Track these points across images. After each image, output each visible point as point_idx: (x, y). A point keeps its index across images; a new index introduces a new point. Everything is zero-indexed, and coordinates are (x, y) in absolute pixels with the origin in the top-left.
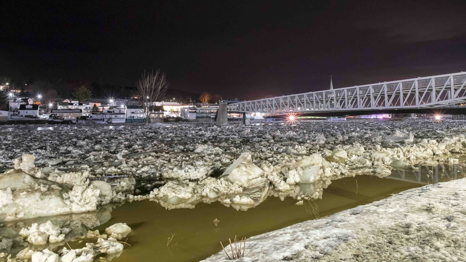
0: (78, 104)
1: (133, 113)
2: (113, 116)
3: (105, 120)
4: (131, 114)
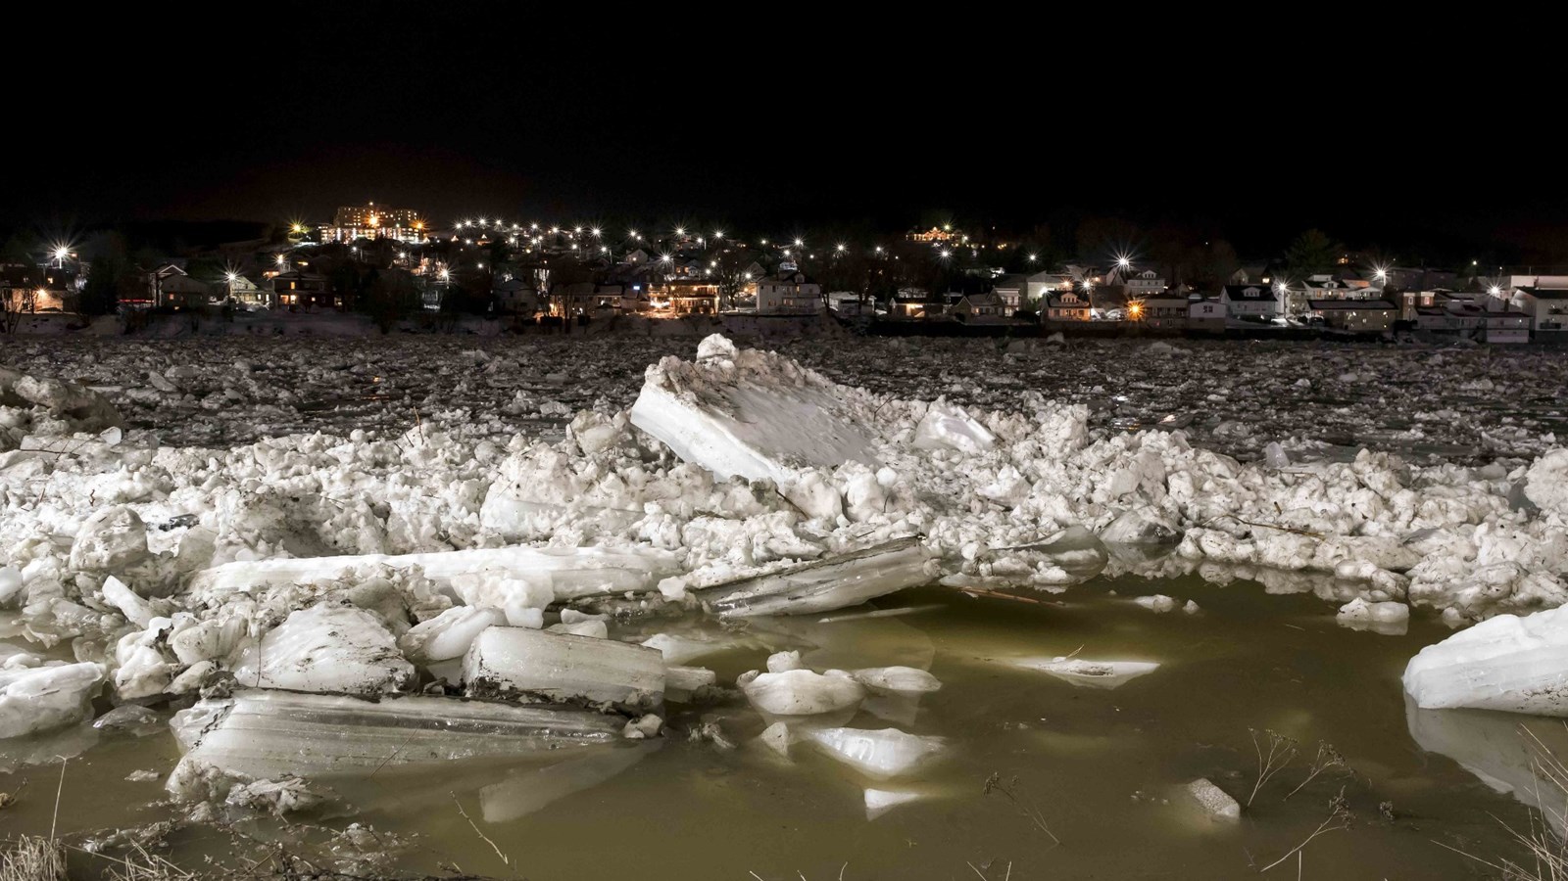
0: (1336, 285)
1: (1557, 312)
2: (1492, 322)
3: (1464, 333)
4: (1549, 317)
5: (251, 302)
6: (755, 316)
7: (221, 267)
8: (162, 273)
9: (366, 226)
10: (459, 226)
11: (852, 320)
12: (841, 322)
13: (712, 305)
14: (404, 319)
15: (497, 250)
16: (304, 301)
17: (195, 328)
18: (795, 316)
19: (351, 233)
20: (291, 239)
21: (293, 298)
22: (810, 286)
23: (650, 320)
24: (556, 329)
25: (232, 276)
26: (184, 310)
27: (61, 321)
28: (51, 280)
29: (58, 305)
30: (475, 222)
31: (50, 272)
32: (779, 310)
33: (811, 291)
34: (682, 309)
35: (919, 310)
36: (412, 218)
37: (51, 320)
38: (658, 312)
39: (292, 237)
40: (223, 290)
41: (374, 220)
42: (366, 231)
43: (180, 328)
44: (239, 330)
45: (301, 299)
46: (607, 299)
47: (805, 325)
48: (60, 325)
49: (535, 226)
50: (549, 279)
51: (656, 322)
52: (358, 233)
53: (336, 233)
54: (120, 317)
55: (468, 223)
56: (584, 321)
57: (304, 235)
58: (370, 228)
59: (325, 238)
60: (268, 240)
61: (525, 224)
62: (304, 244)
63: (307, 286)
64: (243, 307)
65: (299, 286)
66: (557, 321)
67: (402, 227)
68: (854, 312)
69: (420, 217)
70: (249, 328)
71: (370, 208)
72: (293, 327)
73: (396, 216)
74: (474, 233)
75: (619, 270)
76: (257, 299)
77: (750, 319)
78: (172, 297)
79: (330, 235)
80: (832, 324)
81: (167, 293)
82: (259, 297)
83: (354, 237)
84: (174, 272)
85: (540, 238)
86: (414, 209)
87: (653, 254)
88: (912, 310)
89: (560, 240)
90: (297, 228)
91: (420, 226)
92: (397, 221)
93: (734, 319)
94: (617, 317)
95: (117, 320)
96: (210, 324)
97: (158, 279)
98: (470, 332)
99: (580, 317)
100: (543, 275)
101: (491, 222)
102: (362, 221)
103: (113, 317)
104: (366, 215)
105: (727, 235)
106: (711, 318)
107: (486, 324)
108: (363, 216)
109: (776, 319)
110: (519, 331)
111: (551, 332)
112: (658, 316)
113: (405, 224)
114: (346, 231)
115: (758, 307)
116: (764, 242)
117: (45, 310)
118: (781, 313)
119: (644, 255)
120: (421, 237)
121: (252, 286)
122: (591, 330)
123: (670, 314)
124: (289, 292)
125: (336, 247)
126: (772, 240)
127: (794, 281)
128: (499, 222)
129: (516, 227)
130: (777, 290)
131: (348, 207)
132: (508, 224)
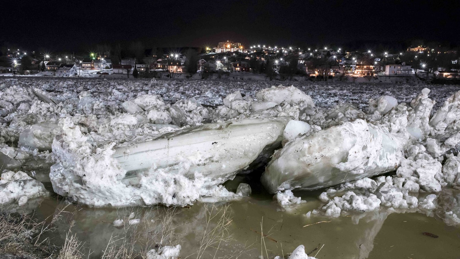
8: (200, 61)
10: (252, 48)
11: (425, 78)
12: (421, 79)
16: (242, 70)
18: (404, 77)
21: (239, 69)
22: (407, 66)
23: (353, 77)
25: (218, 62)
30: (257, 46)
32: (396, 74)
33: (407, 68)
34: (362, 74)
35: (449, 75)
36: (239, 45)
41: (229, 46)
47: (408, 80)
49: (276, 47)
51: (356, 78)
52: (225, 50)
55: (254, 47)
56: (331, 77)
58: (228, 49)
59: (216, 52)
61: (272, 47)
63: (242, 65)
65: (240, 65)
66: (321, 76)
68: (426, 76)
69: (241, 45)
70: (234, 78)
71: (228, 43)
73: (235, 45)
77: (388, 78)
78: (206, 68)
79: (218, 50)
80: (418, 80)
82: (224, 68)
84: (203, 61)
86: (240, 42)
88: (446, 75)
90: (208, 49)
91: (242, 47)
92: (235, 46)
93: (382, 77)
99: (329, 76)
101: (262, 46)
104: (226, 45)
106: (374, 77)
108: (225, 44)
113: (238, 47)
114: (222, 49)
117: (178, 72)
118: (398, 76)
121: (223, 65)
124: (237, 67)
125: (219, 54)
127: (401, 65)
128: (264, 46)
129: (270, 47)
130: (396, 68)
131: (222, 42)
132: (267, 47)
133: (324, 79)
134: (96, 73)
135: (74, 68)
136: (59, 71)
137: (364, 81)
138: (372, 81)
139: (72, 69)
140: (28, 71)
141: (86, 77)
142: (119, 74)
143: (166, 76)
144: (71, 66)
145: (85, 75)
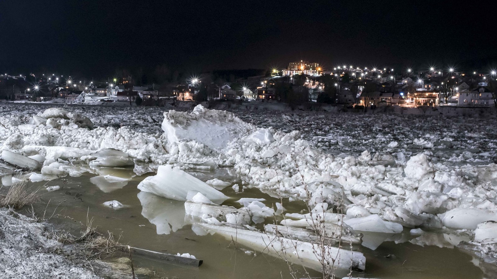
5: (250, 98)
6: (456, 107)
7: (242, 86)
8: (223, 87)
9: (299, 70)
10: (335, 69)
13: (434, 102)
14: (300, 105)
15: (347, 78)
16: (267, 98)
17: (229, 106)
19: (293, 72)
20: (272, 75)
21: (263, 96)
22: (487, 93)
23: (403, 108)
24: (361, 111)
25: (245, 89)
26: (228, 100)
27: (191, 103)
28: (190, 90)
29: (191, 98)
30: (342, 67)
31: (190, 87)
32: (469, 104)
33: (488, 96)
34: (419, 103)
36: (317, 66)
37: (188, 103)
38: (407, 104)
39: (272, 74)
40: (241, 94)
41: (302, 67)
42: (299, 72)
43: (225, 106)
44: (243, 108)
45: (266, 97)
46: (385, 99)
47: (482, 112)
48: (191, 105)
49: (366, 68)
50: (364, 90)
51: (406, 109)
52: (296, 72)
53: (288, 72)
54: (207, 102)
55: (339, 68)
56: (373, 108)
57: (277, 73)
58: (300, 70)
59: (284, 75)
60: (264, 75)
61: (362, 68)
62: (276, 77)
63: (269, 92)
64: (247, 99)
65: (266, 92)
66: (362, 107)
67: (312, 70)
69: (320, 66)
70: (247, 107)
71: (301, 63)
72: (261, 107)
73: (310, 66)
74: (339, 72)
75: (397, 86)
76: (253, 97)
78: (225, 96)
79: (285, 73)
81: (223, 94)
82: (253, 96)
83: (294, 74)
84: (226, 87)
85: (366, 73)
86: (317, 62)
87: (415, 79)
89: (375, 74)
90: (274, 71)
91: (319, 69)
92: (311, 68)
94: (388, 106)
95: (207, 103)
96: (234, 105)
97: (221, 89)
98: (325, 111)
99: (372, 106)
100: (361, 88)
101: (348, 67)
102: (298, 68)
103: (205, 102)
104: (299, 66)
105: (456, 70)
106: (433, 108)
107: (332, 108)
108: (298, 65)
109: (467, 109)
110: (344, 111)
111: (358, 112)
112: (407, 106)
113: (314, 68)
114: (291, 72)
115: (458, 103)
116: (475, 73)
117: (188, 100)
118: (470, 106)
119: (411, 80)
120: (319, 73)
121: (251, 92)
122: (376, 111)
123: (414, 105)
124: (262, 94)
125: (287, 78)
126: (478, 73)
127: (479, 91)
128: (351, 67)
129: (358, 68)
130: (469, 96)
131: (293, 62)
132: (355, 67)
133: (364, 111)
134: (100, 100)
135: (82, 95)
136: (68, 98)
137: (417, 113)
138: (428, 113)
139: (80, 95)
140: (42, 98)
141: (89, 104)
142: (123, 101)
143: (171, 104)
144: (80, 92)
145: (88, 102)
